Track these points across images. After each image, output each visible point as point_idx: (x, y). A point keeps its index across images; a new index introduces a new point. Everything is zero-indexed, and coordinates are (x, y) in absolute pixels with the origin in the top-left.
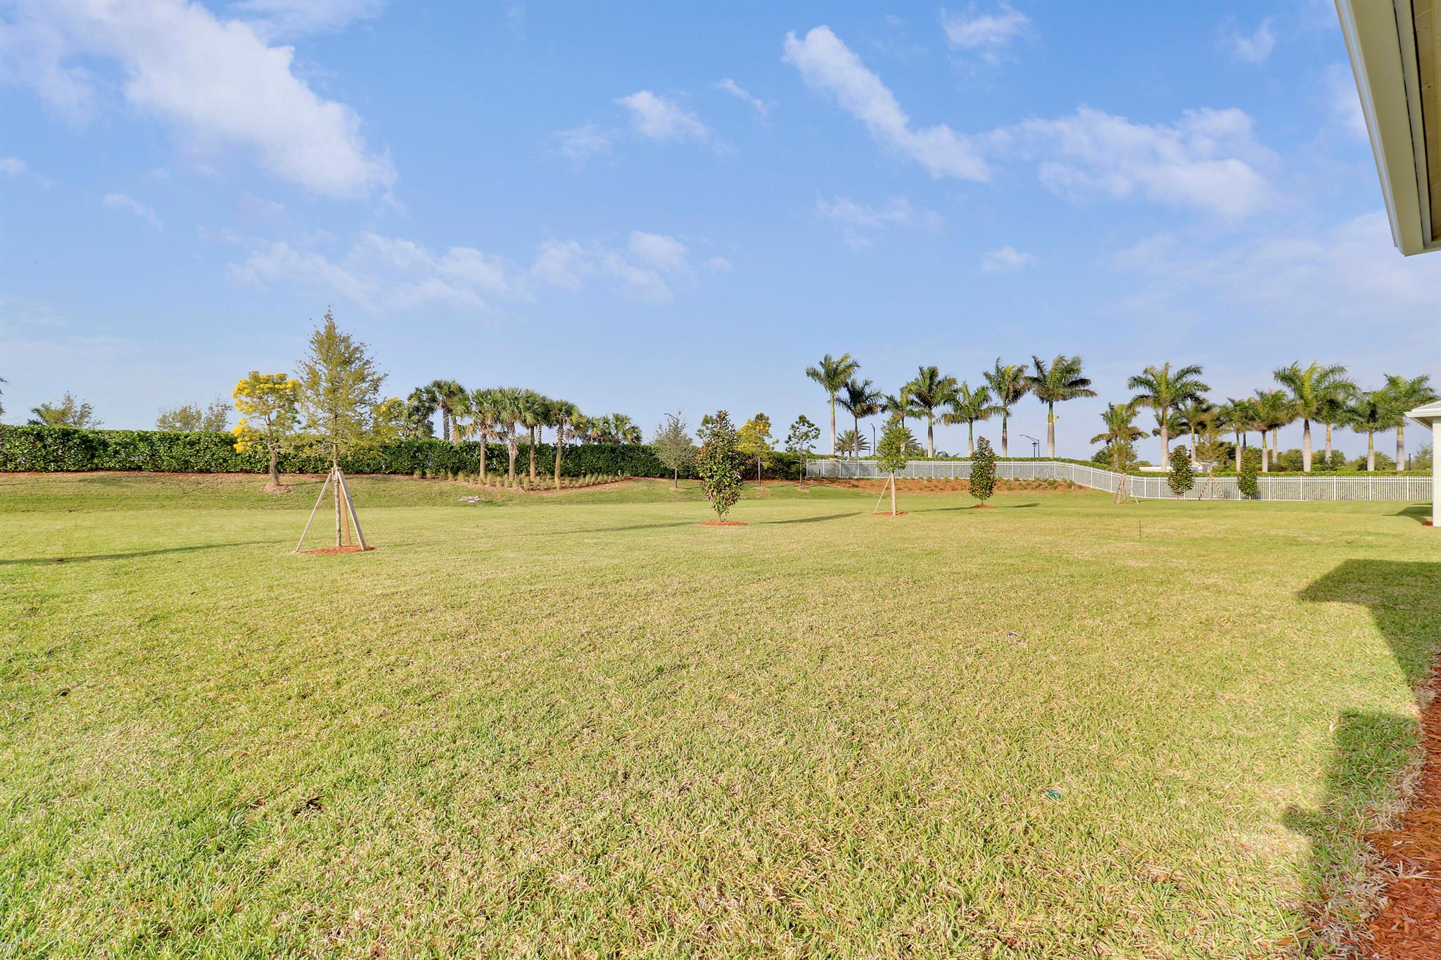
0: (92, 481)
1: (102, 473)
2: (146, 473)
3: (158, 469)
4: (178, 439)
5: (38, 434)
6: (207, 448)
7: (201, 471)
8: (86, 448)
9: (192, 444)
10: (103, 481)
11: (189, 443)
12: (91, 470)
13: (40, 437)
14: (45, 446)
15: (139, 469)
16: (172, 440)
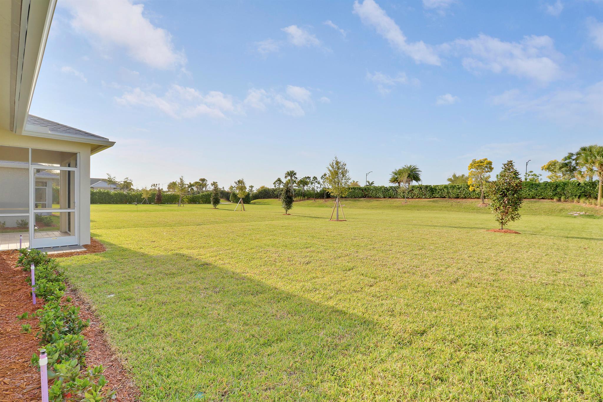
0: (430, 201)
1: (435, 199)
2: (446, 199)
3: (450, 197)
4: (455, 187)
5: (421, 187)
6: (464, 189)
7: (462, 198)
8: (431, 191)
9: (459, 188)
10: (433, 202)
11: (458, 188)
12: (433, 198)
13: (421, 188)
14: (422, 191)
15: (445, 197)
16: (453, 187)
